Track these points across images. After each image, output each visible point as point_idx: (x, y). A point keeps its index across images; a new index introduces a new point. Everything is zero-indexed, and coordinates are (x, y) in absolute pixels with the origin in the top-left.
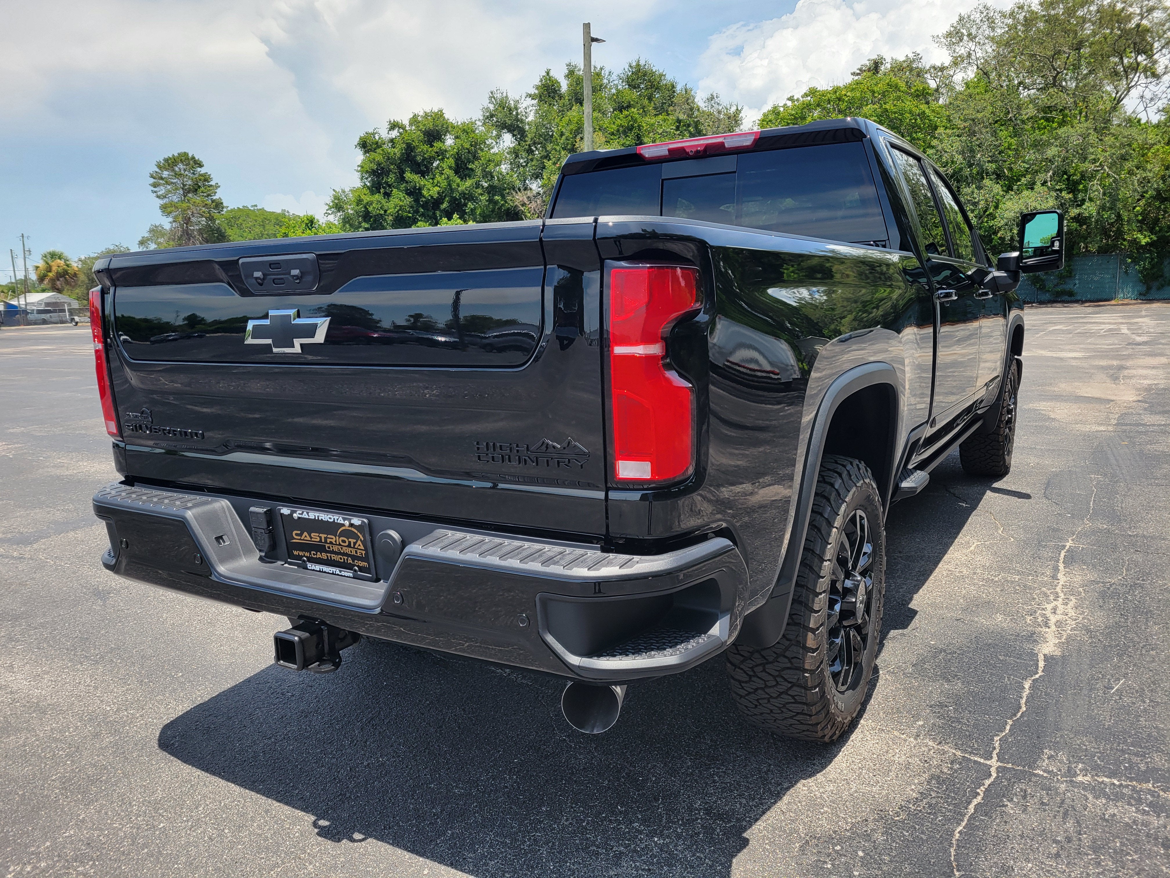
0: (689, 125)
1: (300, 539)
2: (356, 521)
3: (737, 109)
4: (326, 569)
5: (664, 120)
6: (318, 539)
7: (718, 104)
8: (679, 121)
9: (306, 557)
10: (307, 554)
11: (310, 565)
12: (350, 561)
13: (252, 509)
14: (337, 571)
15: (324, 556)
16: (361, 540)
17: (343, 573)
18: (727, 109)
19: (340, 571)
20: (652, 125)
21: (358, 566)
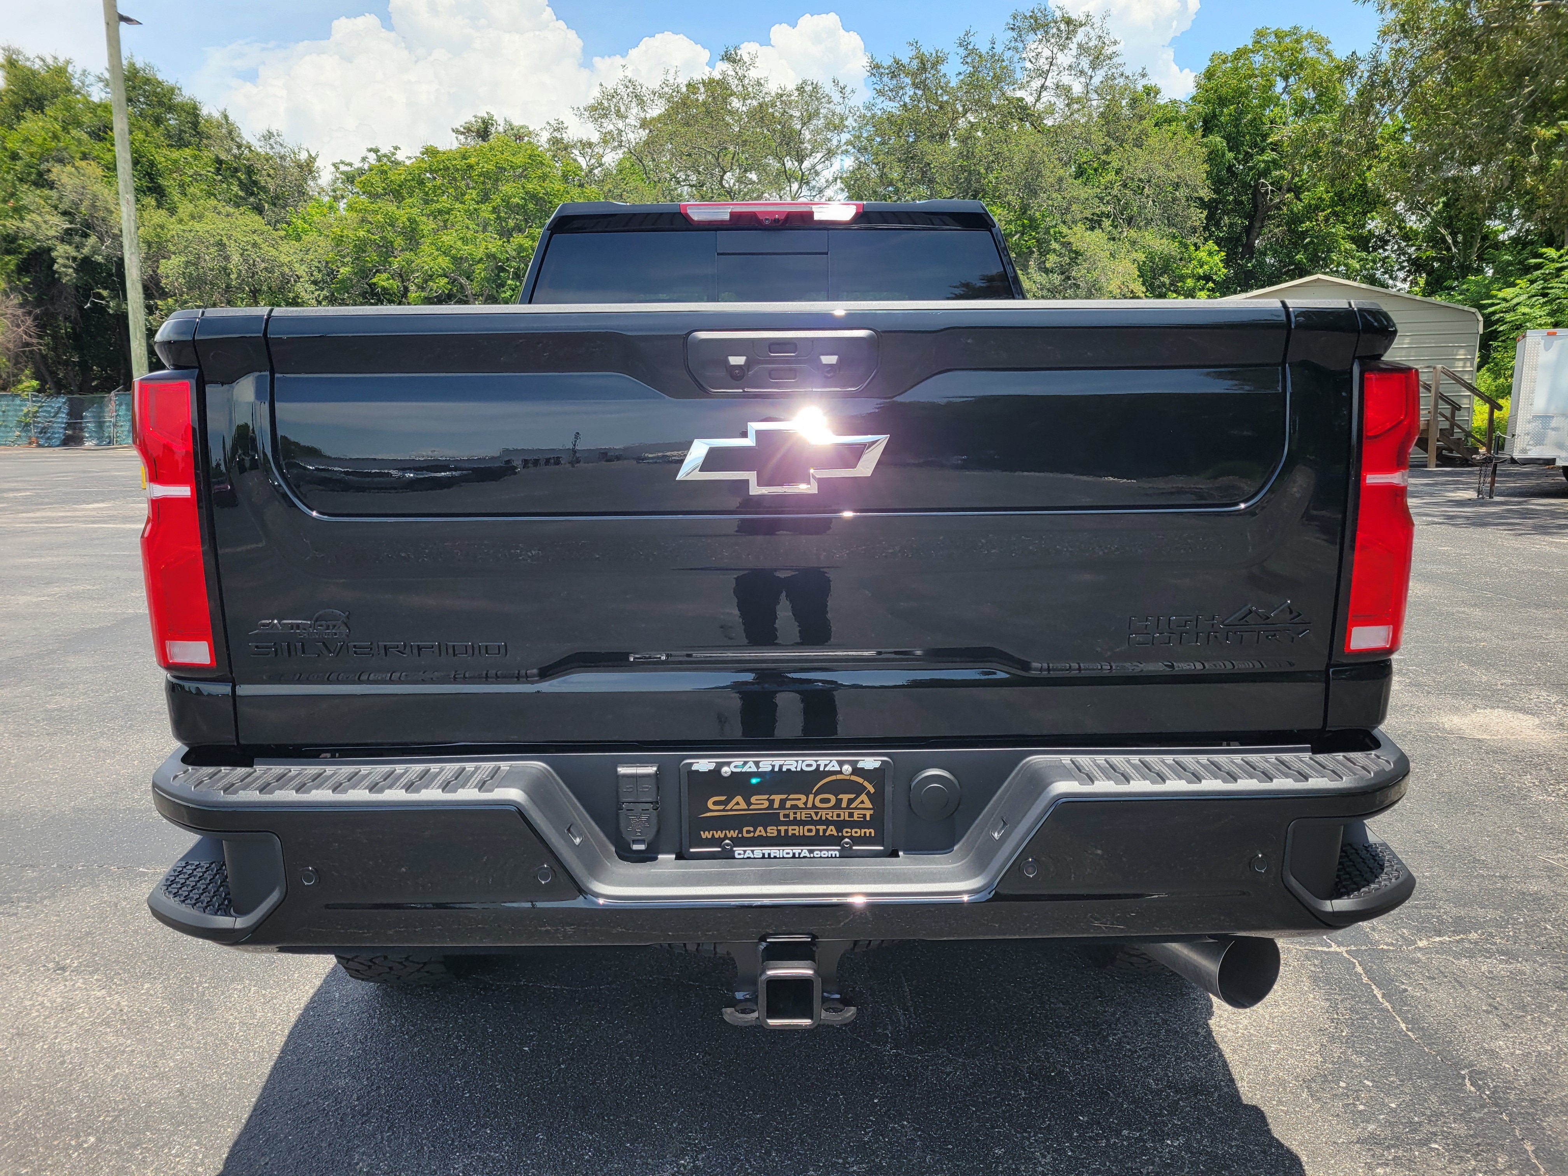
0: (236, 170)
1: (724, 810)
2: (870, 763)
3: (310, 155)
4: (775, 851)
5: (195, 158)
6: (766, 804)
7: (281, 145)
8: (219, 161)
9: (731, 839)
10: (733, 834)
11: (738, 851)
12: (832, 831)
13: (622, 770)
14: (804, 851)
15: (772, 831)
16: (868, 794)
17: (817, 854)
18: (294, 153)
19: (811, 851)
20: (175, 161)
21: (851, 837)
